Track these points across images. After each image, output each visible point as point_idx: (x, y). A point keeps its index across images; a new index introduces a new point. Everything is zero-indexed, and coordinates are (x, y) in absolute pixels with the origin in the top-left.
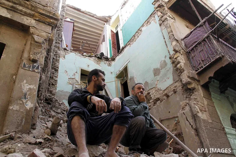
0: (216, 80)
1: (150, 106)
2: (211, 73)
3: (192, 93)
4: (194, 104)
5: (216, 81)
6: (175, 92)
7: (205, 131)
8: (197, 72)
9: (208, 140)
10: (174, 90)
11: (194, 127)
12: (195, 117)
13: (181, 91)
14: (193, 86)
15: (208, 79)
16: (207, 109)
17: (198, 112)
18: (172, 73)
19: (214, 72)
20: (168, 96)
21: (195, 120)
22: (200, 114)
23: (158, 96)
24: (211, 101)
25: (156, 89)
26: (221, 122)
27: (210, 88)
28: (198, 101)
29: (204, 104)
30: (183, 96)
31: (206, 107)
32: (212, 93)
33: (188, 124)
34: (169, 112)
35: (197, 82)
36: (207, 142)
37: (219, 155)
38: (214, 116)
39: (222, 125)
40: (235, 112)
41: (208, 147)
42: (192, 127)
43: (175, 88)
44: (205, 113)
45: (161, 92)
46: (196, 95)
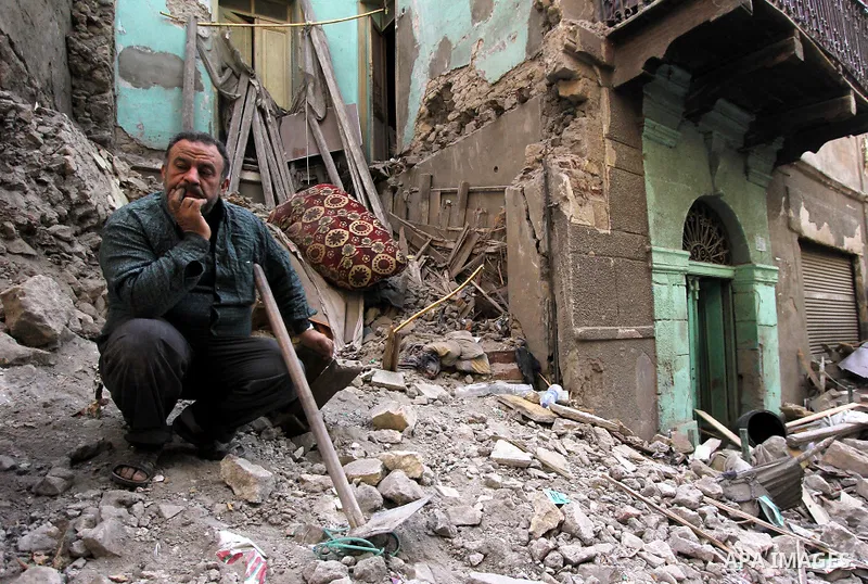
0: (680, 65)
1: (446, 134)
2: (657, 46)
3: (569, 117)
4: (562, 164)
5: (678, 72)
6: (523, 100)
7: (571, 270)
8: (612, 29)
9: (572, 301)
10: (521, 89)
11: (544, 247)
12: (552, 213)
13: (542, 100)
14: (577, 89)
15: (642, 64)
16: (607, 186)
17: (566, 199)
18: (527, 19)
20: (500, 110)
21: (551, 226)
22: (570, 210)
23: (474, 103)
24: (633, 152)
25: (471, 74)
26: (648, 228)
27: (645, 99)
28: (581, 155)
29: (599, 164)
30: (544, 121)
31: (606, 177)
32: (647, 121)
33: (529, 234)
34: (496, 168)
35: (598, 72)
36: (569, 306)
37: (599, 346)
38: (629, 210)
39: (649, 243)
40: (716, 190)
41: (567, 325)
42: (537, 245)
43: (525, 84)
44: (598, 199)
45: (484, 88)
46: (580, 126)
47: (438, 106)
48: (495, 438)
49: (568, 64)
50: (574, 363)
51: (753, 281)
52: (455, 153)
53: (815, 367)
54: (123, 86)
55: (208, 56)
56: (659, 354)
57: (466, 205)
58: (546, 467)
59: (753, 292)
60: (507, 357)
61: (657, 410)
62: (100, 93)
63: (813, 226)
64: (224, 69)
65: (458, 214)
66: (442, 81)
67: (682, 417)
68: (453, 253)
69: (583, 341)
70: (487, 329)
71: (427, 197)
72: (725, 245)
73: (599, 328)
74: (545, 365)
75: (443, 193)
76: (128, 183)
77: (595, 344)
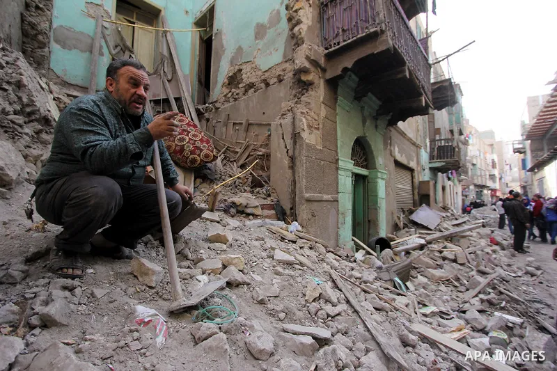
0: (356, 74)
1: (237, 94)
2: (348, 62)
3: (305, 91)
4: (302, 113)
5: (353, 76)
6: (280, 81)
7: (304, 165)
8: (327, 51)
9: (304, 180)
10: (280, 75)
11: (291, 153)
12: (296, 137)
13: (290, 81)
14: (310, 77)
15: (341, 69)
16: (321, 126)
17: (303, 130)
18: (284, 41)
19: (356, 59)
20: (267, 85)
21: (295, 143)
22: (305, 135)
23: (253, 80)
24: (333, 111)
25: (253, 66)
26: (337, 148)
27: (339, 87)
28: (310, 109)
29: (318, 115)
30: (291, 92)
31: (321, 121)
32: (339, 98)
33: (283, 146)
34: (264, 113)
35: (320, 70)
36: (302, 183)
37: (316, 204)
38: (330, 138)
39: (337, 155)
40: (364, 134)
41: (301, 192)
42: (287, 152)
43: (282, 73)
44: (316, 131)
45: (260, 73)
46: (311, 95)
47: (233, 80)
48: (273, 249)
49: (307, 64)
50: (303, 211)
51: (377, 177)
52: (242, 103)
53: (399, 219)
54: (55, 47)
55: (108, 38)
56: (340, 209)
57: (247, 131)
58: (301, 264)
59: (377, 182)
60: (271, 207)
61: (337, 236)
62: (40, 48)
63: (399, 155)
64: (116, 46)
65: (242, 134)
66: (237, 67)
67: (347, 240)
68: (239, 154)
69: (308, 201)
70: (258, 192)
71: (226, 125)
72: (366, 160)
73: (316, 195)
74: (288, 212)
75: (234, 124)
76: (58, 98)
77: (313, 203)
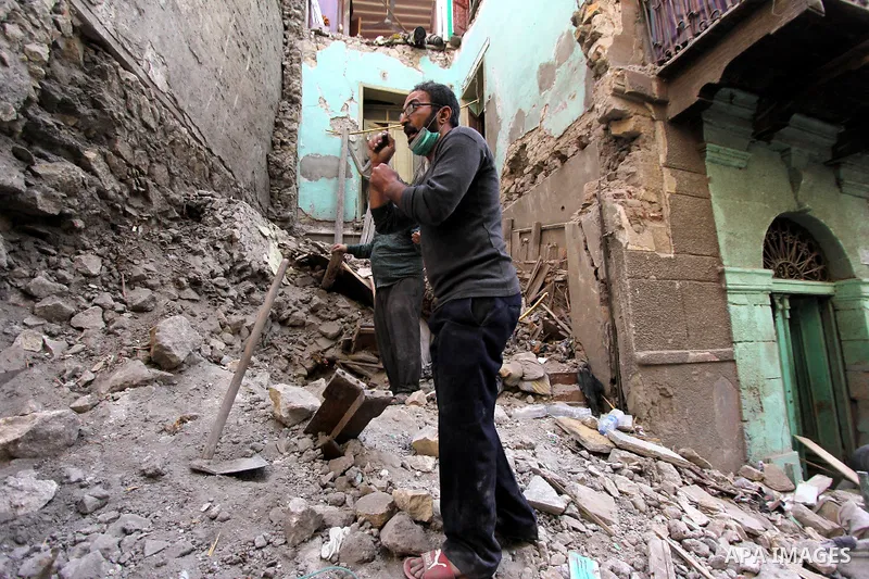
0: (744, 89)
1: (523, 185)
2: (712, 72)
3: (624, 153)
4: (617, 196)
5: (741, 95)
6: (583, 146)
7: (629, 294)
8: (663, 67)
9: (632, 325)
10: (580, 138)
11: (602, 274)
12: (608, 242)
13: (600, 144)
14: (629, 126)
15: (697, 92)
16: (667, 212)
17: (621, 227)
18: (584, 77)
19: (725, 64)
20: (564, 159)
21: (607, 255)
22: (627, 238)
23: (544, 156)
24: (695, 177)
25: (541, 133)
26: (718, 249)
27: (705, 126)
28: (636, 185)
29: (658, 193)
30: (602, 161)
31: (666, 203)
32: (709, 146)
33: (587, 262)
34: (563, 208)
35: (651, 107)
36: (629, 331)
37: (666, 370)
38: (696, 232)
39: (721, 264)
40: (800, 205)
41: (628, 349)
42: (596, 273)
43: (584, 133)
44: (657, 225)
45: (552, 142)
46: (635, 159)
47: (516, 165)
48: (535, 472)
49: (617, 105)
50: (638, 388)
51: (861, 296)
52: (529, 199)
54: (302, 181)
55: (355, 153)
56: (742, 378)
57: (540, 242)
59: (861, 308)
60: (569, 378)
61: (743, 438)
62: (287, 187)
64: (366, 161)
65: (533, 248)
66: (519, 144)
67: (778, 447)
68: (529, 283)
69: (646, 365)
70: (554, 350)
71: (509, 237)
72: (819, 260)
73: (666, 352)
74: (608, 387)
75: (521, 233)
76: (284, 245)
77: (660, 369)
